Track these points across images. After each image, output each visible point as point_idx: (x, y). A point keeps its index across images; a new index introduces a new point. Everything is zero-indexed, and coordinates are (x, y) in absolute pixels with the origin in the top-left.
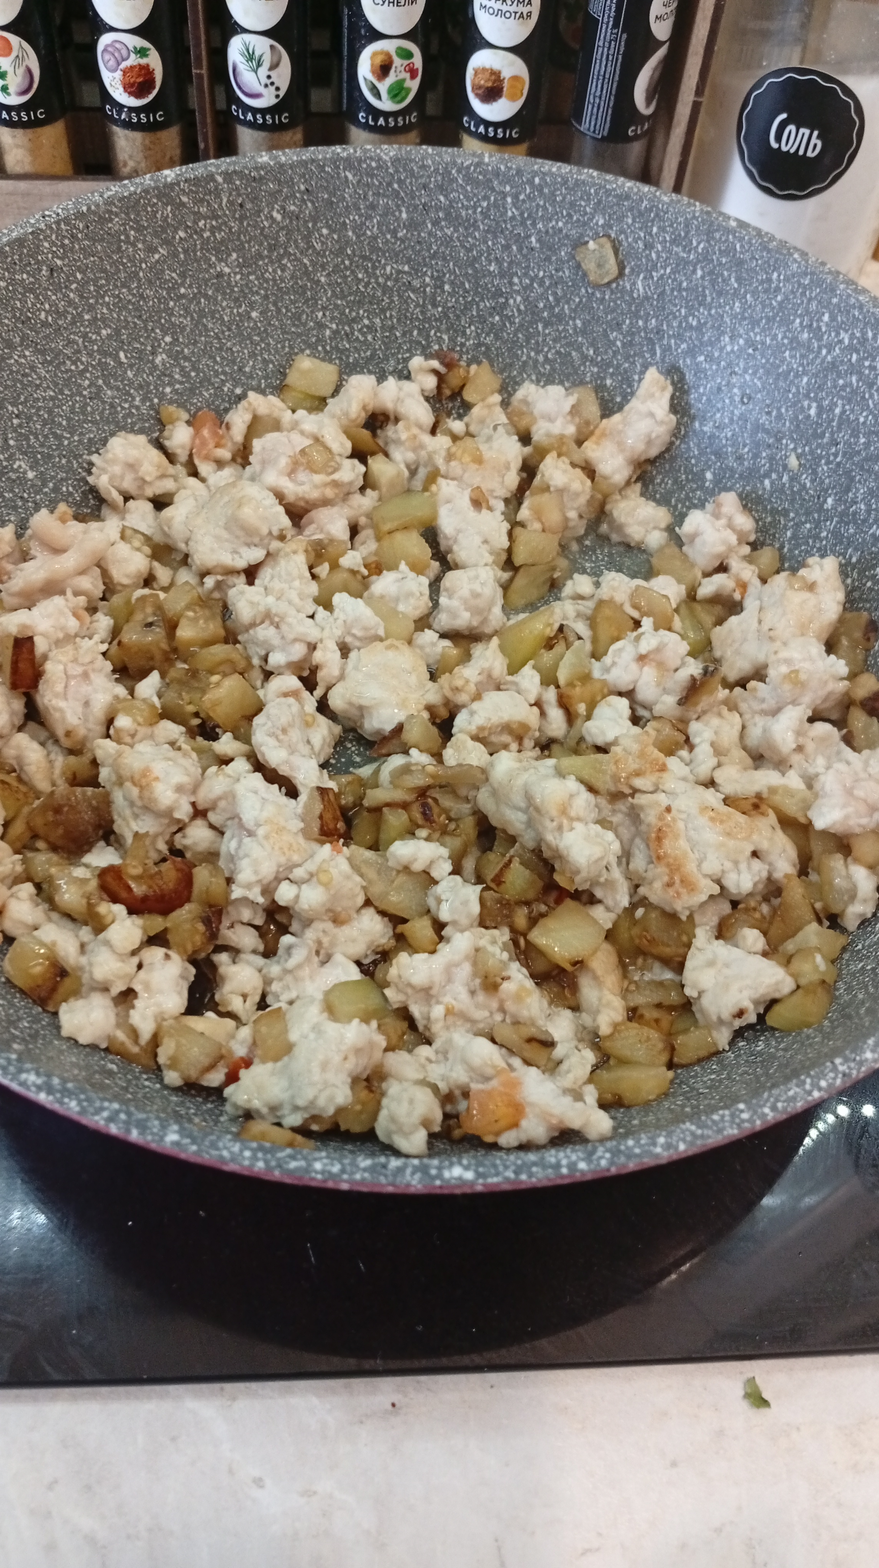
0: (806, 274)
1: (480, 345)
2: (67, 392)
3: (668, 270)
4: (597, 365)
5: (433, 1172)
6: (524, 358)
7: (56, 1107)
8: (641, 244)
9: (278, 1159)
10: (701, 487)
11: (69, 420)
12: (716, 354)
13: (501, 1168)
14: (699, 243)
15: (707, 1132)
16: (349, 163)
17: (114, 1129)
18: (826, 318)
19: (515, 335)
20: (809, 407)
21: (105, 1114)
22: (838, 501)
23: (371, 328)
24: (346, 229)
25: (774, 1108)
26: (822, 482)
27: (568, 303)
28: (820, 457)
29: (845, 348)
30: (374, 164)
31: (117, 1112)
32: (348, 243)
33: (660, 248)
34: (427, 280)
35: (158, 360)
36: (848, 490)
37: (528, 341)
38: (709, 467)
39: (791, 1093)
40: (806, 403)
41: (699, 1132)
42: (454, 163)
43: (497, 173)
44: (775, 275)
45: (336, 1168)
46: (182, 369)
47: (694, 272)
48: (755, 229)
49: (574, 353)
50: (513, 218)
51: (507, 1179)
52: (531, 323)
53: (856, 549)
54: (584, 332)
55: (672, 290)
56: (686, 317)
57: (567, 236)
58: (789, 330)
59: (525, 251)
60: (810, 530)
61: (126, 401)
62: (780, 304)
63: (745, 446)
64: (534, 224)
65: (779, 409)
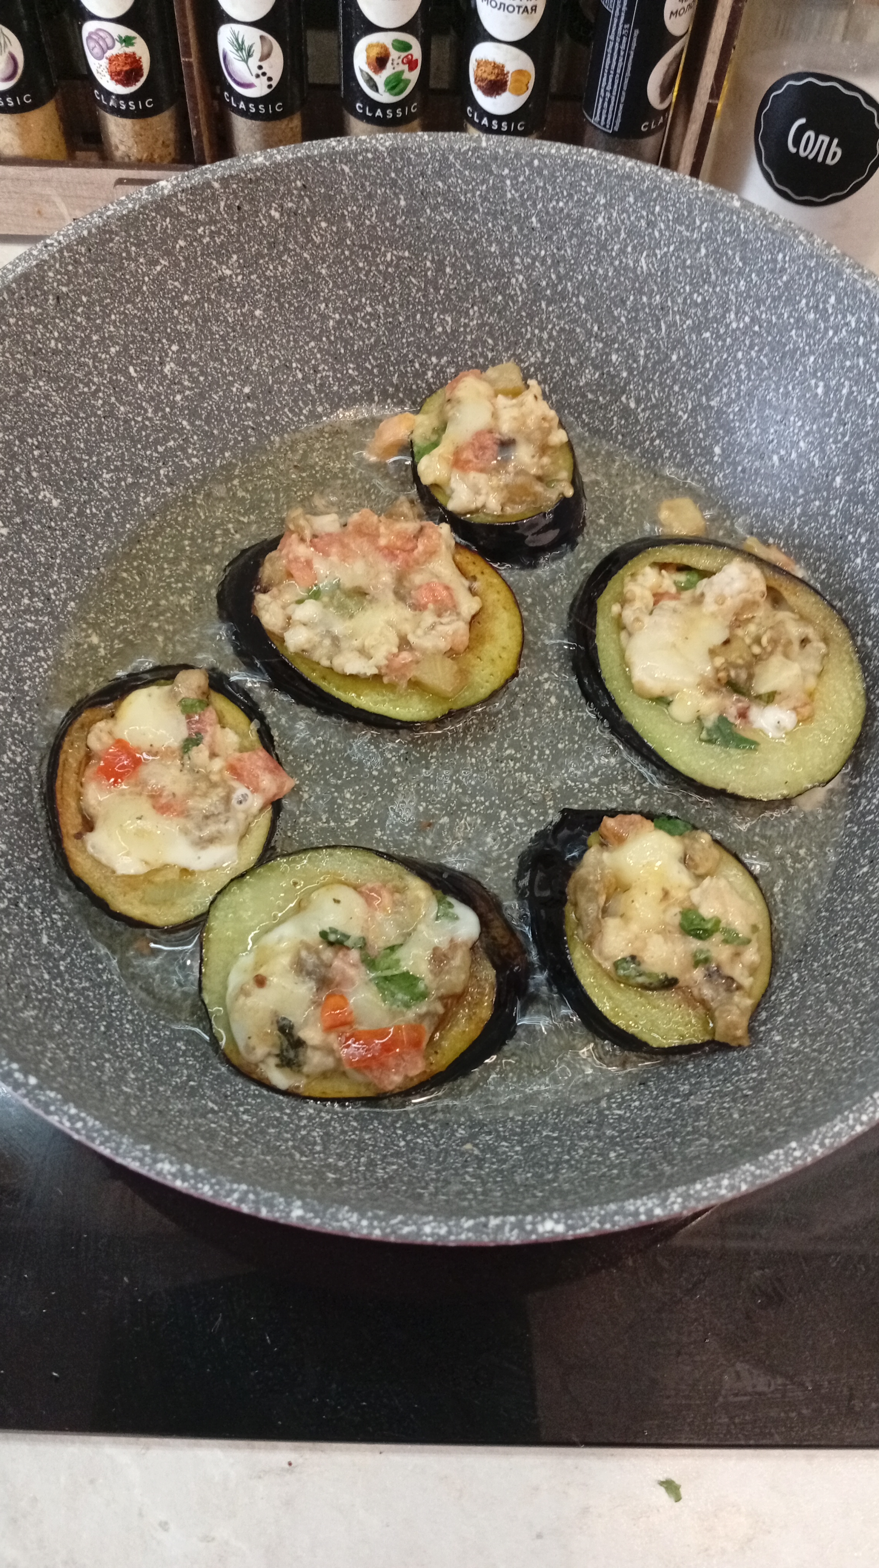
0: (811, 256)
1: (484, 324)
2: (82, 415)
3: (672, 248)
4: (602, 340)
5: (529, 1227)
6: (529, 336)
7: (192, 1192)
8: (643, 223)
9: (393, 1226)
10: (710, 462)
11: (86, 442)
12: (722, 331)
13: (587, 1220)
14: (702, 223)
15: (765, 1172)
16: (347, 157)
17: (245, 1209)
18: (832, 300)
19: (519, 313)
20: (817, 386)
21: (236, 1196)
22: (847, 480)
23: (375, 316)
24: (345, 221)
25: (822, 1145)
26: (830, 461)
27: (571, 280)
28: (829, 436)
29: (852, 331)
30: (370, 155)
31: (246, 1193)
32: (347, 233)
33: (663, 227)
34: (428, 264)
35: (167, 370)
36: (855, 470)
37: (532, 320)
38: (717, 442)
39: (836, 1129)
40: (813, 382)
41: (758, 1172)
42: (452, 149)
43: (495, 157)
44: (780, 256)
45: (443, 1231)
46: (191, 375)
47: (698, 250)
48: (759, 208)
49: (578, 330)
50: (513, 200)
51: (593, 1229)
52: (534, 302)
53: (865, 530)
54: (587, 308)
55: (676, 267)
56: (691, 294)
57: (568, 216)
58: (796, 311)
59: (526, 231)
60: (819, 508)
61: (139, 414)
62: (786, 284)
63: (752, 422)
64: (534, 205)
65: (786, 387)
